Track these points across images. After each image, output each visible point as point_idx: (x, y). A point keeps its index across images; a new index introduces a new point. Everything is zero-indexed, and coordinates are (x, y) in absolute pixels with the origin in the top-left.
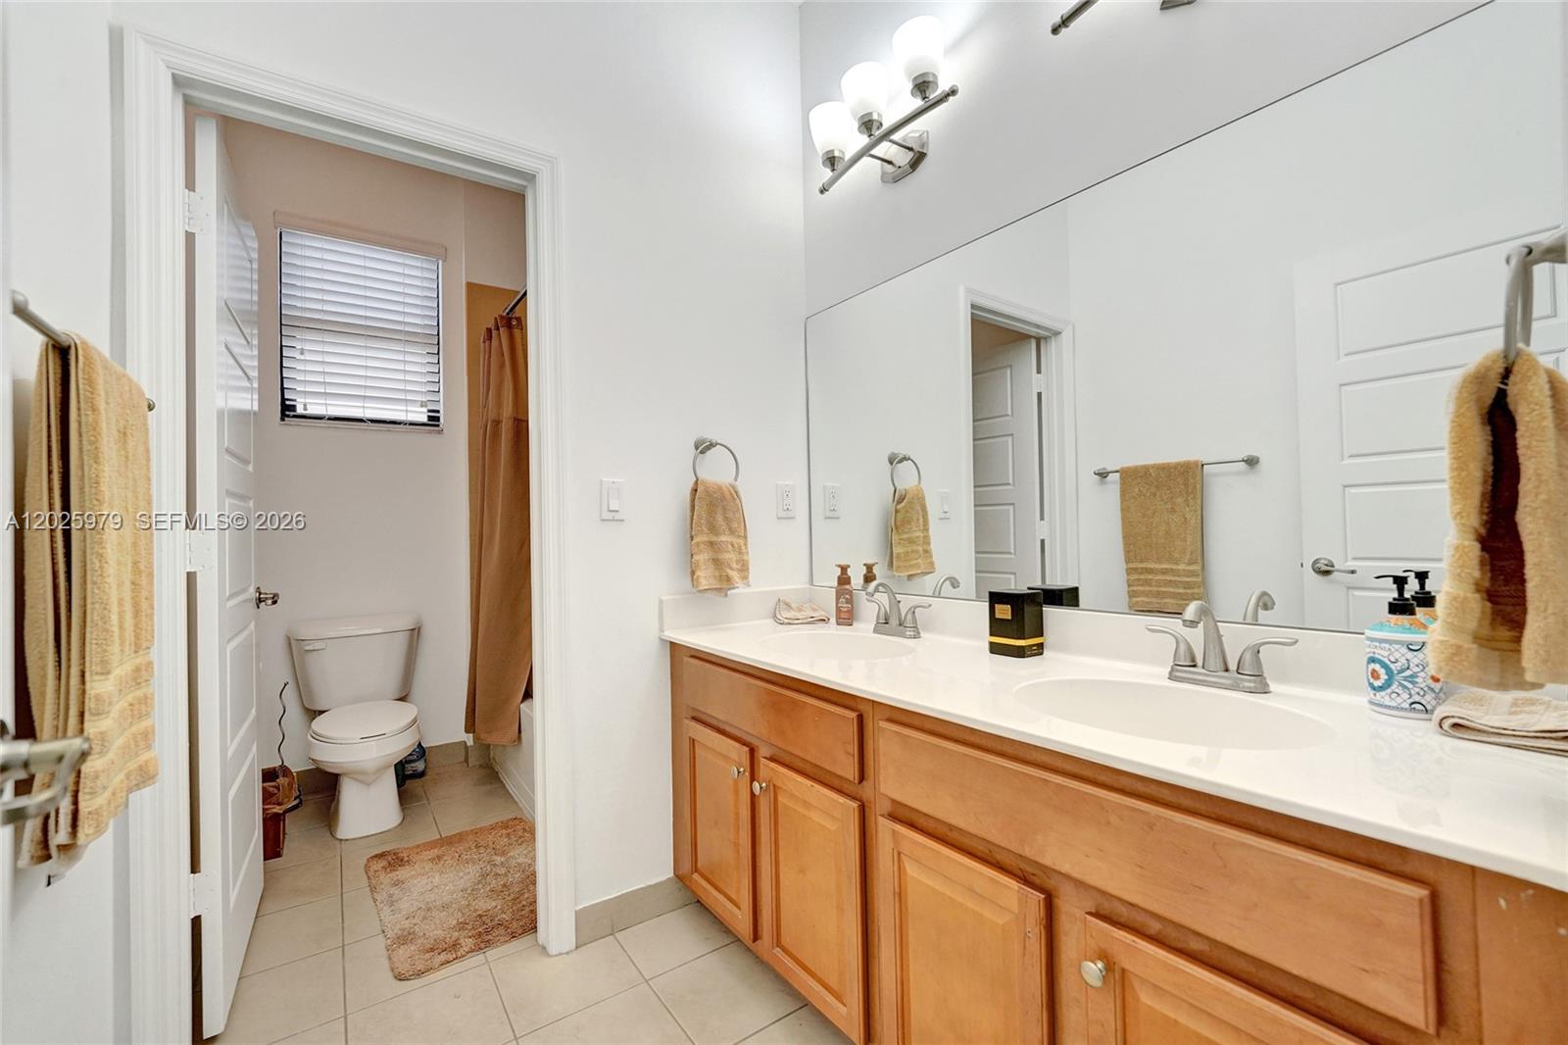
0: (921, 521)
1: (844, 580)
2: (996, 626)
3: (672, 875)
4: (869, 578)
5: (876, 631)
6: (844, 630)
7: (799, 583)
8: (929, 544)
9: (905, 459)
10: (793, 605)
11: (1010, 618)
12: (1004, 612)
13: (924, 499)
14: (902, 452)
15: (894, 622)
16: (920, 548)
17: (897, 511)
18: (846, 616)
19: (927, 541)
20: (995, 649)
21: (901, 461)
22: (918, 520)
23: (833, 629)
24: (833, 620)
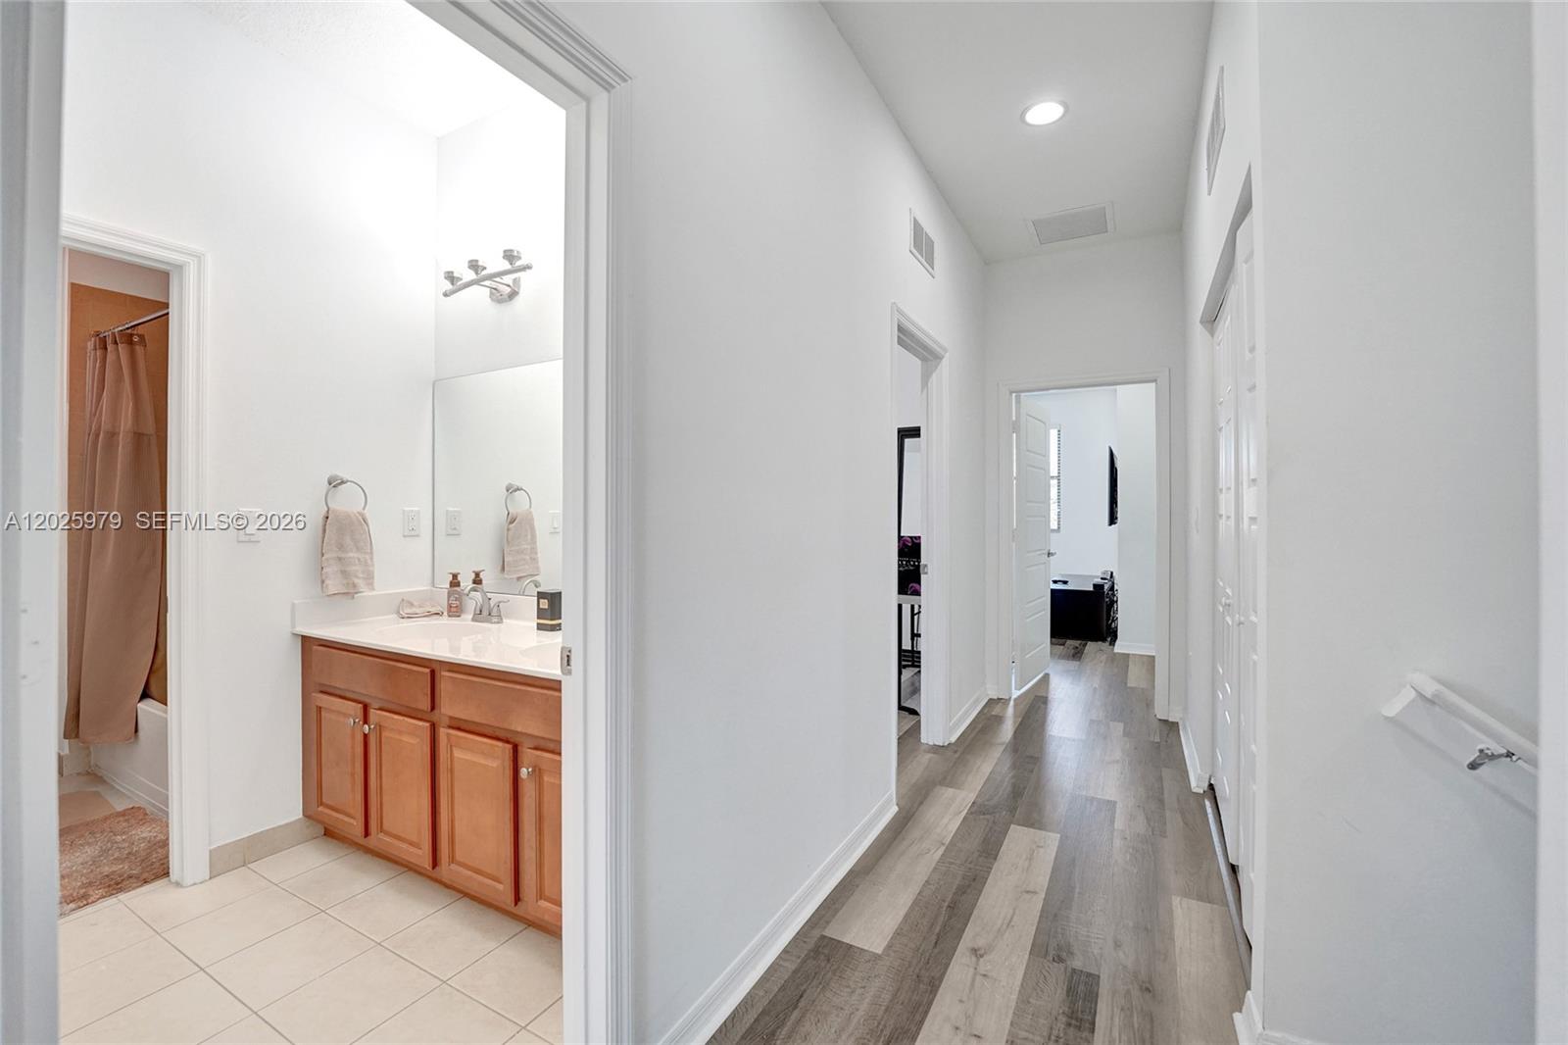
0: (529, 537)
1: (455, 582)
2: (541, 614)
3: (301, 816)
4: (477, 581)
5: (473, 620)
6: (454, 621)
7: (423, 586)
8: (536, 553)
9: (518, 489)
10: (415, 603)
11: (546, 607)
12: (545, 604)
13: (532, 519)
14: (517, 483)
15: (485, 613)
16: (528, 557)
17: (508, 530)
18: (455, 610)
19: (534, 550)
20: (540, 627)
21: (515, 491)
22: (526, 536)
23: (445, 620)
24: (445, 613)
